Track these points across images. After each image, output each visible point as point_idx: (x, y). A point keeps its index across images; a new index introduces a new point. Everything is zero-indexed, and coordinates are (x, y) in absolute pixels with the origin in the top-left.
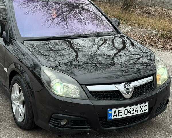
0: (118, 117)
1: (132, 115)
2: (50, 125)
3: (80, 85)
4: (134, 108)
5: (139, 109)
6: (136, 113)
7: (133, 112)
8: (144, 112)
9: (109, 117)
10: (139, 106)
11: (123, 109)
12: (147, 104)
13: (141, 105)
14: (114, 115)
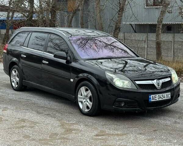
0: (154, 100)
1: (162, 99)
2: (113, 107)
3: (131, 80)
4: (163, 95)
5: (166, 96)
6: (164, 99)
7: (162, 98)
8: (168, 98)
9: (150, 100)
10: (165, 94)
11: (157, 95)
12: (170, 93)
13: (167, 94)
14: (152, 99)
